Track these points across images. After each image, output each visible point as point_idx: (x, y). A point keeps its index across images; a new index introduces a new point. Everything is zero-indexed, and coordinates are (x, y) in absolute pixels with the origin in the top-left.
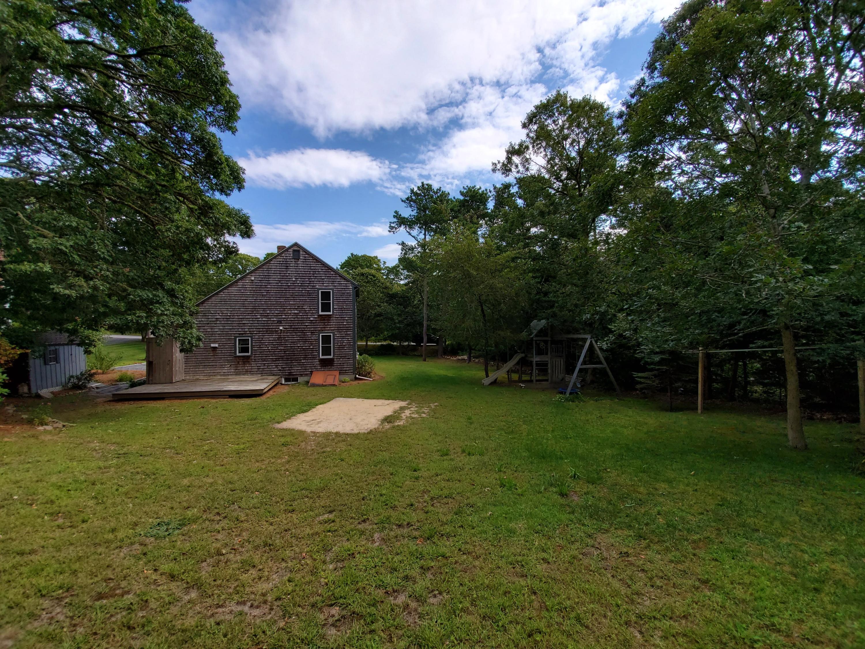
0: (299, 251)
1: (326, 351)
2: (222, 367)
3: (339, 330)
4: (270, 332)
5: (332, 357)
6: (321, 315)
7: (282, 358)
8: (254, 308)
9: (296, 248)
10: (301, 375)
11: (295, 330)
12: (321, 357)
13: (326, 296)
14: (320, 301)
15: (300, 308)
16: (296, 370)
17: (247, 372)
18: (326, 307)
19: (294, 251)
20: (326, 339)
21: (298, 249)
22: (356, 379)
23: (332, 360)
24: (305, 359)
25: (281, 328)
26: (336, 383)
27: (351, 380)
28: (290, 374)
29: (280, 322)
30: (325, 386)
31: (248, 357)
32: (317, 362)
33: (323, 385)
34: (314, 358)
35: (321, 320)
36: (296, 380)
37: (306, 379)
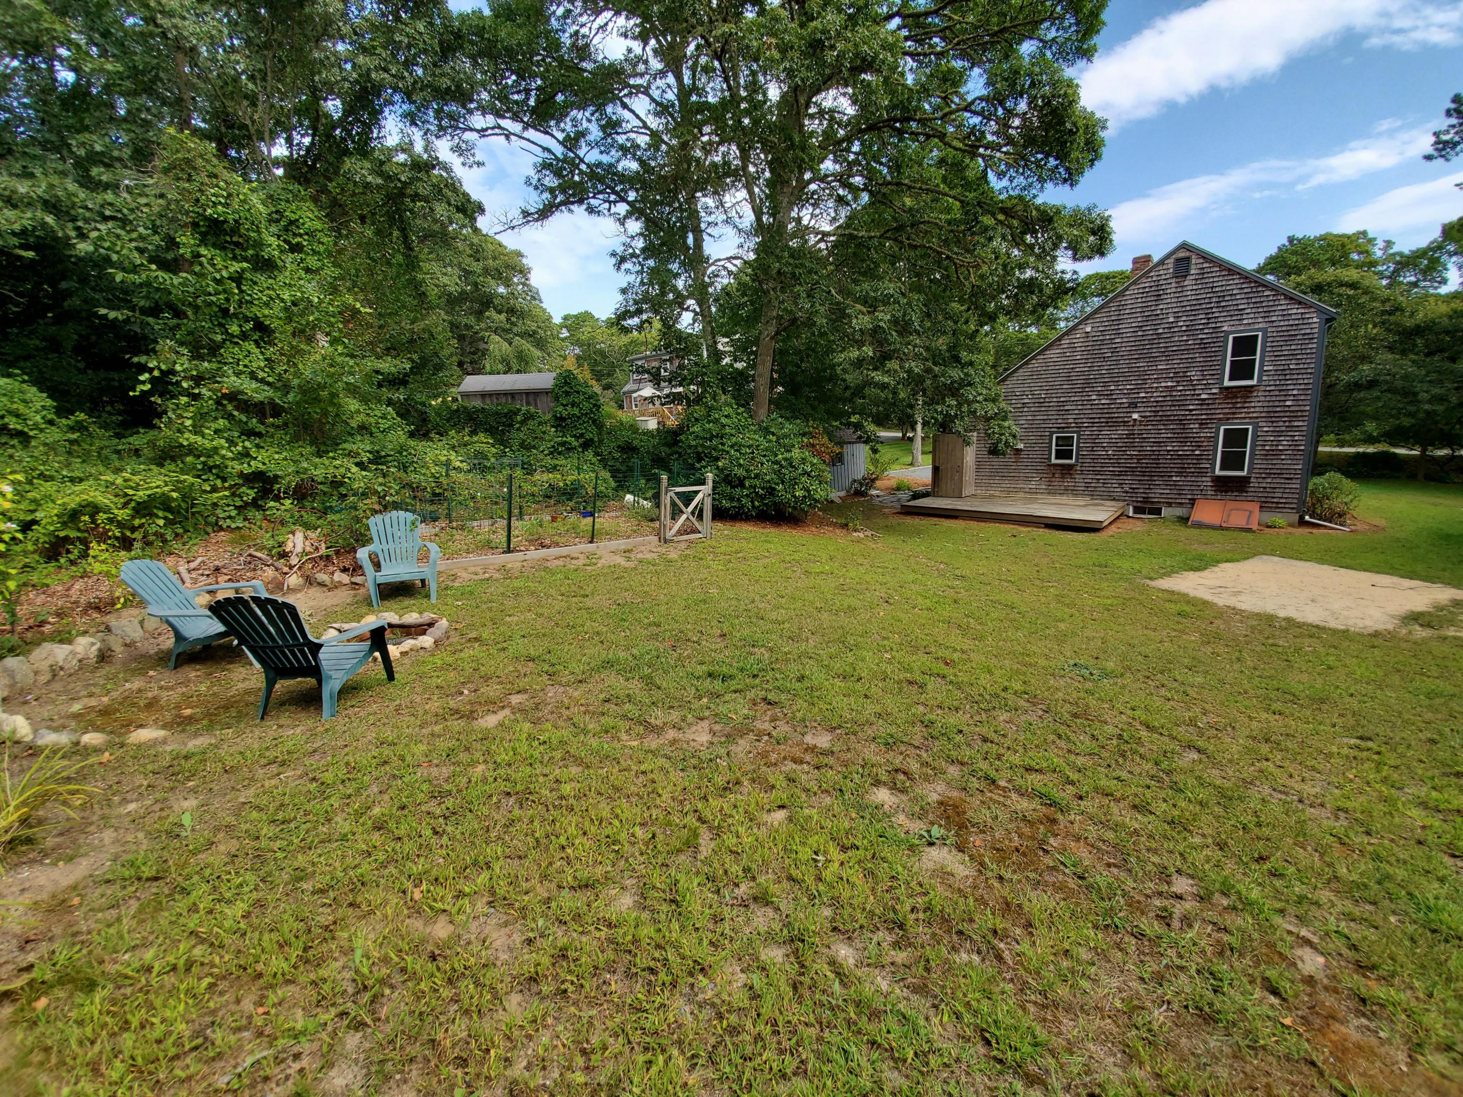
0: (1188, 259)
1: (1232, 460)
2: (1027, 480)
3: (1271, 416)
4: (1111, 423)
5: (1244, 473)
6: (1227, 388)
7: (1133, 470)
8: (1087, 383)
9: (1182, 254)
10: (1170, 505)
11: (1165, 420)
12: (1218, 472)
13: (1245, 345)
14: (1229, 358)
15: (1180, 376)
16: (1158, 493)
17: (1066, 491)
18: (1242, 370)
19: (1178, 260)
20: (1236, 438)
21: (1188, 254)
22: (1302, 523)
23: (1245, 480)
24: (1179, 474)
25: (1135, 416)
26: (1255, 527)
27: (1291, 525)
28: (1146, 500)
29: (1133, 405)
30: (1227, 529)
31: (1070, 467)
32: (1207, 481)
33: (1221, 528)
34: (1201, 473)
35: (1226, 398)
36: (1158, 512)
37: (1179, 512)
